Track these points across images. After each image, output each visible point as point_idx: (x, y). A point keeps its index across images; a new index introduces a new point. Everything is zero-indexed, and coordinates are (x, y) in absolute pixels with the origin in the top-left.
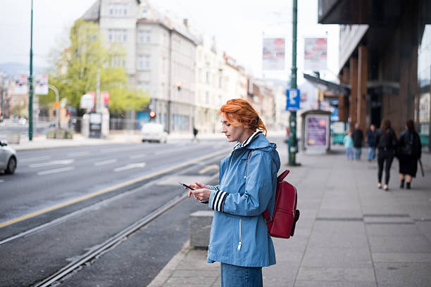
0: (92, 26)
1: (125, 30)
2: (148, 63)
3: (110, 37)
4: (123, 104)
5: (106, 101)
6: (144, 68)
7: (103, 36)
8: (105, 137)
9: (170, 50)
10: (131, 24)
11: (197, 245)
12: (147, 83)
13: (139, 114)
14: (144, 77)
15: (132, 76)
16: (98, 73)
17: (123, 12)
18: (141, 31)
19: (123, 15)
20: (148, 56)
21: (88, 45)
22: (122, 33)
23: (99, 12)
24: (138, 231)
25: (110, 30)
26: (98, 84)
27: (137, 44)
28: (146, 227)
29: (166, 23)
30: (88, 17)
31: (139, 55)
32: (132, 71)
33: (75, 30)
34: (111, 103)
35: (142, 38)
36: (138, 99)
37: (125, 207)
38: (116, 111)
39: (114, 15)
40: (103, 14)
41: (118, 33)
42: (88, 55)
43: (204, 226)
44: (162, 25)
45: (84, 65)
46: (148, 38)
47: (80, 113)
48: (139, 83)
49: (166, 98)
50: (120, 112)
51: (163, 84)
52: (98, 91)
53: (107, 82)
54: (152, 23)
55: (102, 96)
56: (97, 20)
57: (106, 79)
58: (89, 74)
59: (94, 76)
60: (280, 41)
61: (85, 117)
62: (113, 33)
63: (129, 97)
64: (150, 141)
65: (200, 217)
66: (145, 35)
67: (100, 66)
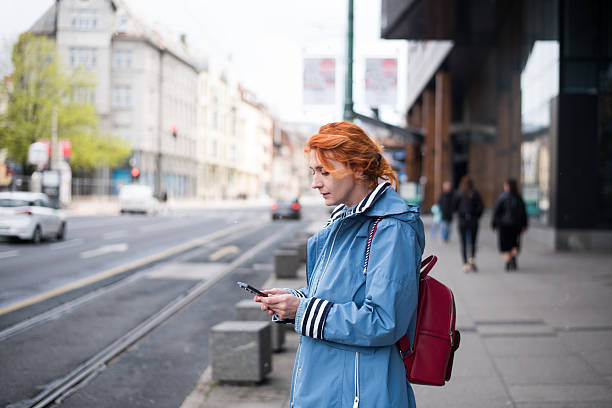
0: (45, 42)
1: (94, 49)
2: (128, 98)
3: (73, 59)
4: (92, 157)
5: (66, 153)
6: (123, 104)
7: (62, 57)
8: (65, 207)
9: (161, 79)
10: (104, 40)
11: (224, 378)
12: (127, 126)
13: (115, 172)
14: (122, 118)
15: (105, 116)
16: (55, 112)
17: (91, 23)
18: (119, 51)
19: (90, 26)
20: (128, 87)
21: (40, 69)
22: (90, 54)
23: (56, 23)
24: (124, 355)
25: (72, 48)
26: (54, 128)
27: (112, 71)
28: (135, 347)
29: (154, 39)
30: (39, 29)
31: (115, 86)
32: (104, 108)
33: (19, 49)
34: (73, 157)
35: (119, 61)
36: (113, 150)
37: (100, 314)
38: (81, 167)
39: (77, 26)
40: (62, 24)
41: (84, 54)
42: (39, 85)
43: (235, 347)
44: (148, 43)
45: (33, 100)
46: (129, 62)
47: (28, 170)
48: (116, 126)
49: (155, 149)
50: (86, 169)
51: (151, 129)
52: (54, 139)
53: (68, 126)
54: (134, 40)
55: (60, 146)
56: (53, 34)
57: (65, 120)
58: (42, 114)
59: (49, 116)
60: (328, 62)
61: (36, 177)
62: (78, 55)
63: (100, 148)
64: (132, 212)
65: (228, 333)
66: (124, 57)
67: (56, 102)
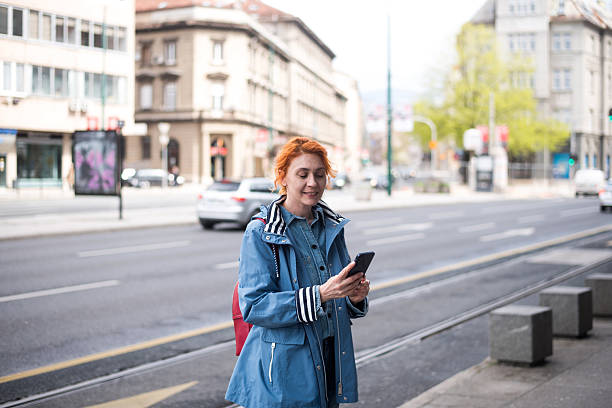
0: (484, 31)
1: (532, 34)
2: (567, 81)
3: (512, 46)
4: (529, 141)
5: (504, 137)
6: (563, 87)
7: (501, 44)
8: (500, 191)
9: (602, 59)
10: (542, 25)
11: (502, 358)
12: (568, 109)
13: (555, 156)
14: (563, 101)
15: (542, 100)
16: (491, 99)
17: (529, 8)
18: (557, 35)
19: (529, 11)
20: (567, 70)
21: (477, 57)
22: (528, 40)
23: (494, 11)
25: (511, 35)
26: (492, 113)
27: (551, 53)
29: (595, 20)
30: (478, 19)
31: (555, 70)
32: (544, 92)
33: (461, 41)
34: (511, 141)
35: (558, 44)
36: (551, 133)
38: (520, 152)
39: (516, 12)
40: (499, 13)
41: (521, 38)
42: (478, 72)
43: (510, 329)
44: (588, 24)
45: (473, 87)
46: (568, 44)
47: (466, 156)
48: (556, 110)
49: (597, 132)
50: (525, 154)
51: (592, 111)
52: (492, 124)
53: (506, 111)
54: (574, 22)
55: (496, 132)
56: (492, 23)
57: (504, 105)
58: (480, 101)
59: (487, 102)
61: (473, 160)
62: (515, 40)
63: (539, 132)
66: (562, 40)
67: (495, 89)
